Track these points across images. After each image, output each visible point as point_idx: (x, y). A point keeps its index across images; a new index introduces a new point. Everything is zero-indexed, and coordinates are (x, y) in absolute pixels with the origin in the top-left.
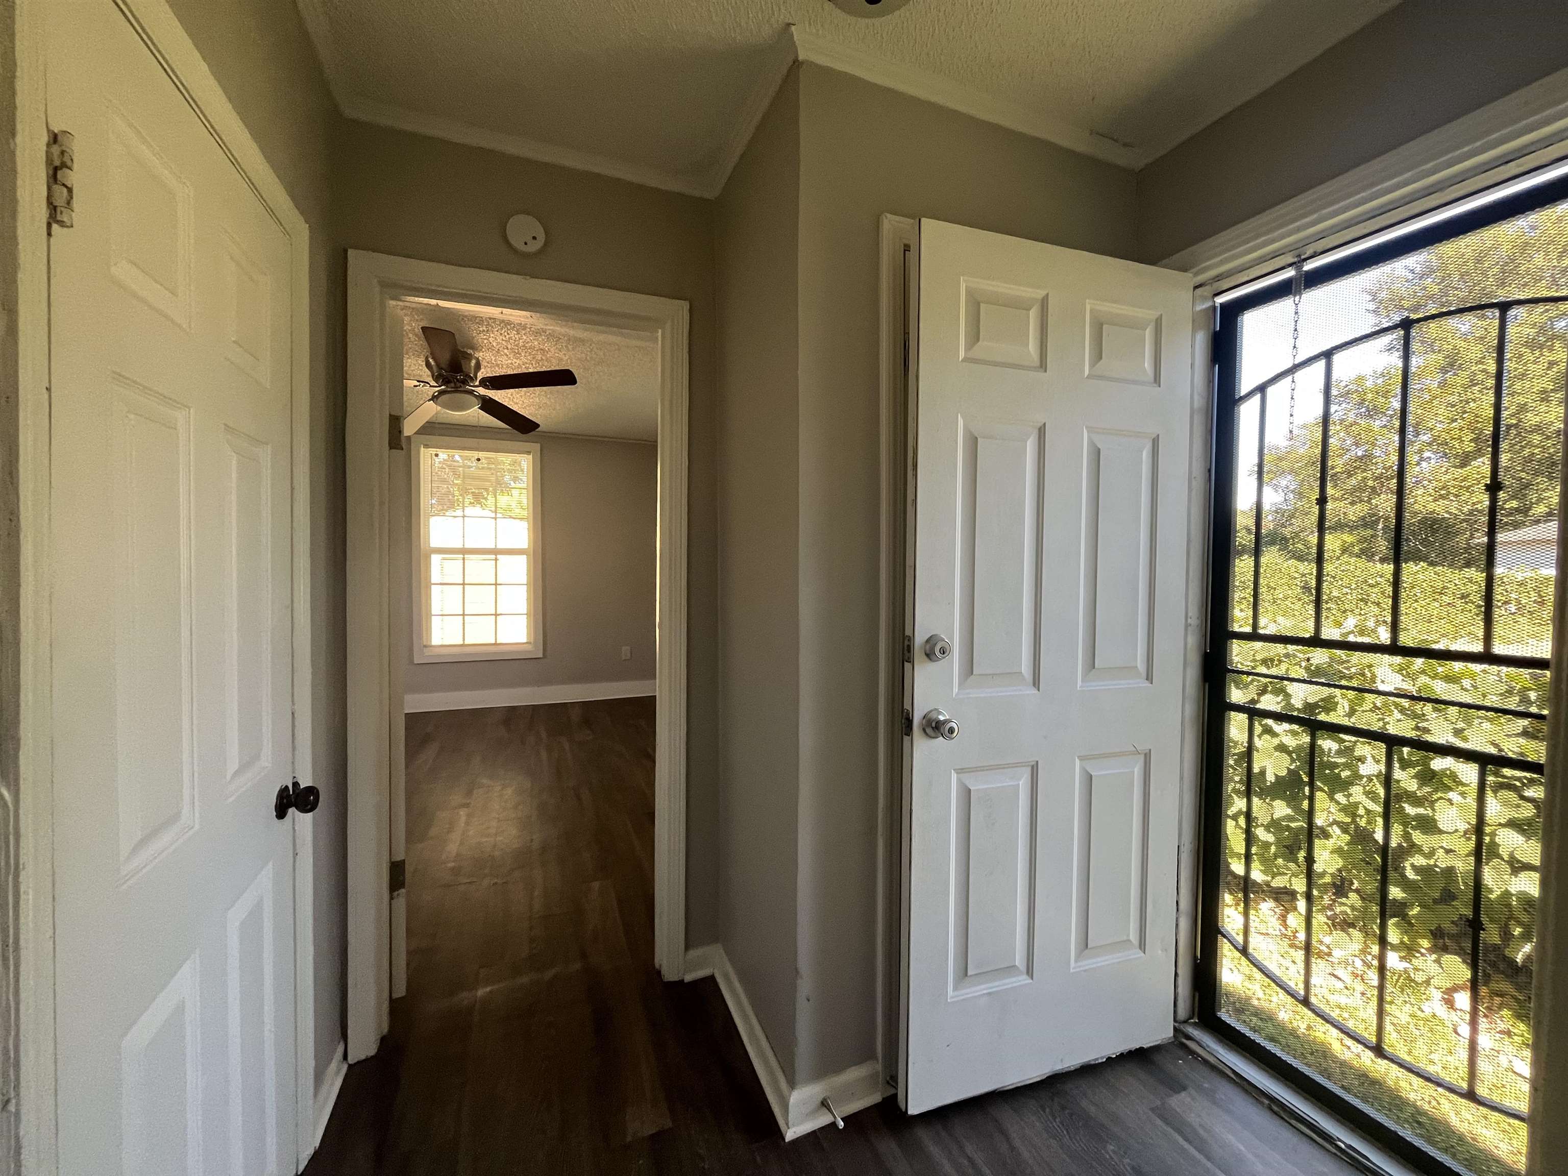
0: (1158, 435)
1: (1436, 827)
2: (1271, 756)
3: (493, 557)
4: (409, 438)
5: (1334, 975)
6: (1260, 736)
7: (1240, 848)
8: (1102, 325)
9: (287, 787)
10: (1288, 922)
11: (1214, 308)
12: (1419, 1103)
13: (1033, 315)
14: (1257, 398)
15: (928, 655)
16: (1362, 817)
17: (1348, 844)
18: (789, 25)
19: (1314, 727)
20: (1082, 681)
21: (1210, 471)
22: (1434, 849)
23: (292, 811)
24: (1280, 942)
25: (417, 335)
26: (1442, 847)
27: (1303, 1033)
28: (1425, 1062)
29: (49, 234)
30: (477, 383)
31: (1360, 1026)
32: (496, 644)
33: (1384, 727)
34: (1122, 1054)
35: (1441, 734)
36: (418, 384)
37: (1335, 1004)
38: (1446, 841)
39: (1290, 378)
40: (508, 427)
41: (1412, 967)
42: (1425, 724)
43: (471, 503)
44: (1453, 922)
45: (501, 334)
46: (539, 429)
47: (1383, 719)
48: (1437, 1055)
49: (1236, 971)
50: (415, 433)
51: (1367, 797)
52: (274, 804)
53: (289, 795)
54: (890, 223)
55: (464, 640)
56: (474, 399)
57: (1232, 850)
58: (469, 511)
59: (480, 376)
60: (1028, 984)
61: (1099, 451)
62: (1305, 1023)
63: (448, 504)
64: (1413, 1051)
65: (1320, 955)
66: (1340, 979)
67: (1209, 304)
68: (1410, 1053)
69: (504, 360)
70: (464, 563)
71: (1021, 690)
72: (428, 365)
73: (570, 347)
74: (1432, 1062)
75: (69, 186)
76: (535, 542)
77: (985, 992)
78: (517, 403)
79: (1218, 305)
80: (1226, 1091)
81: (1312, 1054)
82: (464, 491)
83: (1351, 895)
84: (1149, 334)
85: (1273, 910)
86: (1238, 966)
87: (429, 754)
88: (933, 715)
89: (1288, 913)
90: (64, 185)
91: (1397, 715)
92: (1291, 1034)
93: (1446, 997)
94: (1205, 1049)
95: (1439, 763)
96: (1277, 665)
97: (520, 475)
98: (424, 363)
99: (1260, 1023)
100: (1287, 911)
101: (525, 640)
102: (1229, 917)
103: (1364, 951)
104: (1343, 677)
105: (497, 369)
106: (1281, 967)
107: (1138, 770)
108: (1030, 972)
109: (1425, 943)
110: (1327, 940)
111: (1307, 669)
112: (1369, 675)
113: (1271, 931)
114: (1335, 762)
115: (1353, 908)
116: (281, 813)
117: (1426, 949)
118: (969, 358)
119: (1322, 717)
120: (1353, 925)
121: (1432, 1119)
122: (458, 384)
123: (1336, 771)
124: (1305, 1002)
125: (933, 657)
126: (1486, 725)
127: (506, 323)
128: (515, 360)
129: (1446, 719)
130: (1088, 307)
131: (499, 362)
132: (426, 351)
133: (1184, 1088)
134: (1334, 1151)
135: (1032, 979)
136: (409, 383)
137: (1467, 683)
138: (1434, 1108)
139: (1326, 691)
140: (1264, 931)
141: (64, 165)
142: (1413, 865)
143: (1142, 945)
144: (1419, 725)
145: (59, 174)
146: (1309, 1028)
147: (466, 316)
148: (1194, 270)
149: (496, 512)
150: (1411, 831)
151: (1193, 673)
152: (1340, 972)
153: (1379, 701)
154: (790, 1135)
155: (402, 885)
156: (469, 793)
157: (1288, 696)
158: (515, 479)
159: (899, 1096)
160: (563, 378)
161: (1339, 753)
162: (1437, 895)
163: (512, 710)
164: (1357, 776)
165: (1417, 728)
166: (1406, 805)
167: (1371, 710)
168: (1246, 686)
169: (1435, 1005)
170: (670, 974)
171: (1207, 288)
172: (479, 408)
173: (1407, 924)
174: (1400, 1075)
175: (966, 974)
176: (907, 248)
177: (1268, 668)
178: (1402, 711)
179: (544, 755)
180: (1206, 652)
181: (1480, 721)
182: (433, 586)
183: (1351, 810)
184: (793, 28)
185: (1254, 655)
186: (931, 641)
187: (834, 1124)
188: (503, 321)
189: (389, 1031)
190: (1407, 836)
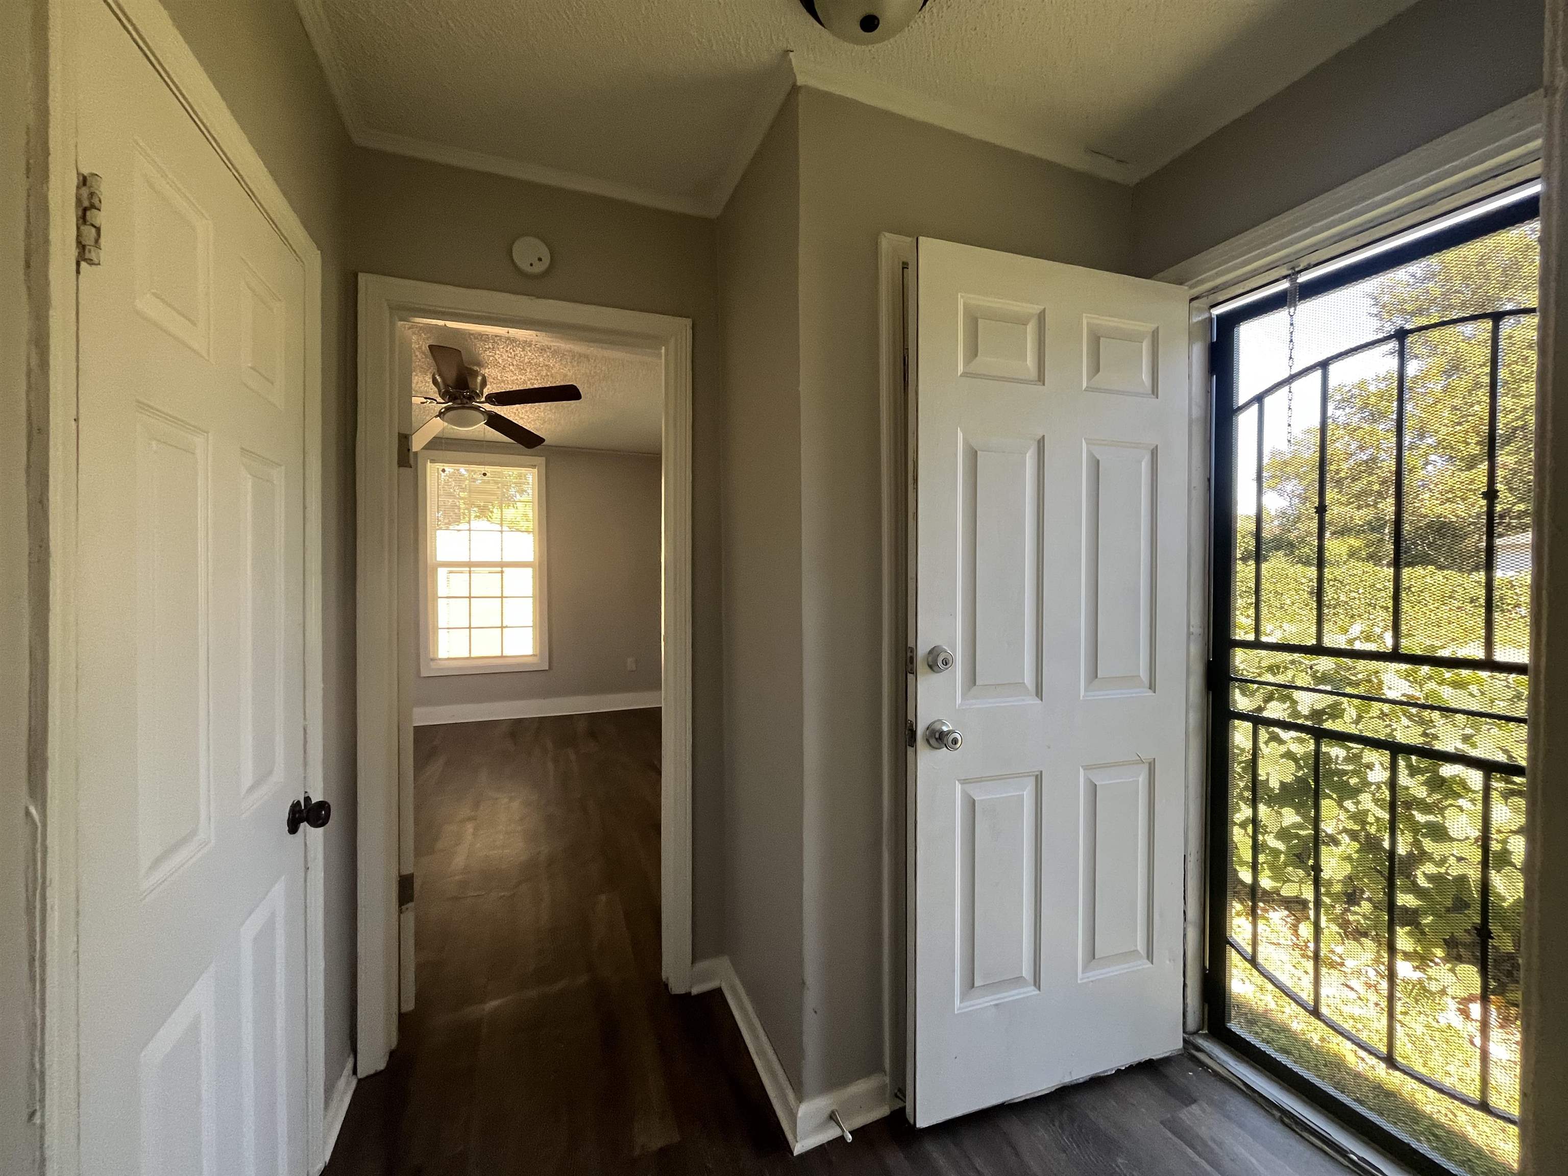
0: (1157, 446)
1: (1447, 834)
2: (1277, 762)
3: (499, 569)
4: (416, 453)
5: (1347, 986)
6: (1266, 743)
7: (1247, 856)
8: (1099, 338)
9: (299, 802)
10: (1300, 932)
11: (1211, 319)
12: (1435, 1116)
13: (1031, 329)
14: (1255, 407)
15: (931, 667)
16: (1371, 824)
17: (1357, 852)
18: (788, 51)
19: (1320, 734)
20: (1086, 690)
21: (1209, 480)
22: (1445, 857)
23: (304, 826)
24: (1292, 952)
25: (423, 353)
26: (1453, 855)
27: (1317, 1045)
28: (1440, 1074)
29: (78, 272)
30: (483, 399)
31: (1374, 1037)
32: (502, 657)
33: (1390, 735)
34: (1131, 1066)
35: (1449, 743)
36: (425, 400)
37: (1348, 1014)
38: (1457, 849)
39: (1286, 388)
40: (512, 441)
41: (1426, 977)
42: (1432, 731)
43: (476, 516)
44: (1466, 931)
45: (507, 351)
46: (544, 443)
47: (1390, 726)
48: (1452, 1066)
49: (1247, 981)
50: (423, 449)
51: (1376, 804)
52: (287, 818)
53: (301, 811)
54: (887, 241)
55: (470, 653)
56: (481, 415)
57: (1239, 857)
58: (475, 524)
59: (486, 392)
60: (1034, 995)
61: (1098, 461)
62: (1319, 1034)
63: (454, 518)
64: (1429, 1063)
65: (1332, 965)
66: (1352, 989)
67: (1206, 315)
68: (1425, 1065)
69: (509, 376)
70: (470, 576)
71: (1023, 700)
72: (435, 382)
73: (575, 364)
74: (1448, 1074)
75: (98, 226)
76: (541, 556)
77: (992, 1003)
78: (522, 418)
79: (1214, 317)
80: (1237, 1104)
81: (1325, 1066)
82: (470, 505)
83: (1363, 903)
84: (1146, 346)
85: (1284, 920)
86: (1249, 976)
87: (436, 767)
88: (937, 726)
89: (1299, 923)
90: (93, 225)
91: (1405, 721)
92: (1304, 1046)
93: (1461, 1007)
94: (1215, 1061)
95: (1448, 770)
96: (1283, 672)
97: (525, 487)
98: (431, 380)
99: (1272, 1035)
100: (1298, 920)
101: (531, 653)
102: (1239, 927)
103: (1377, 961)
104: (1351, 684)
105: (503, 384)
106: (1294, 978)
107: (1142, 779)
108: (1037, 983)
109: (1439, 952)
110: (1339, 949)
111: (1314, 676)
112: (1376, 681)
113: (1282, 941)
114: (1344, 770)
115: (1365, 917)
116: (293, 828)
117: (1439, 958)
118: (967, 373)
119: (1328, 725)
120: (1365, 935)
121: (1449, 1132)
122: (465, 401)
123: (1345, 778)
124: (1315, 1012)
125: (935, 668)
126: (1495, 731)
127: (511, 341)
128: (520, 376)
129: (1454, 725)
130: (1085, 322)
131: (505, 378)
132: (433, 369)
133: (1194, 1101)
134: (1346, 1163)
135: (1039, 989)
136: (416, 400)
137: (1474, 689)
138: (1450, 1120)
139: (1331, 699)
140: (1275, 941)
141: (93, 206)
142: (1424, 873)
143: (1150, 956)
144: (1427, 731)
145: (88, 213)
146: (1322, 1039)
147: (472, 334)
148: (1190, 283)
149: (502, 526)
150: (1422, 839)
151: (1196, 682)
152: (1353, 983)
153: (1386, 707)
154: (799, 1148)
155: (410, 899)
156: (477, 805)
157: (1294, 703)
158: (522, 492)
159: (907, 1110)
160: (569, 393)
161: (1347, 760)
162: (1449, 903)
163: (518, 722)
164: (1366, 784)
165: (1425, 734)
166: (1415, 813)
167: (1379, 717)
168: (1252, 694)
169: (1450, 1016)
170: (677, 988)
171: (1204, 300)
172: (485, 424)
173: (1419, 933)
174: (1415, 1087)
175: (973, 986)
176: (905, 266)
177: (1274, 674)
178: (1410, 717)
179: (550, 765)
180: (1209, 661)
181: (1489, 727)
182: (439, 600)
183: (1360, 817)
184: (791, 54)
185: (1259, 662)
186: (934, 653)
187: (842, 1138)
188: (508, 338)
189: (398, 1044)
190: (1417, 843)
